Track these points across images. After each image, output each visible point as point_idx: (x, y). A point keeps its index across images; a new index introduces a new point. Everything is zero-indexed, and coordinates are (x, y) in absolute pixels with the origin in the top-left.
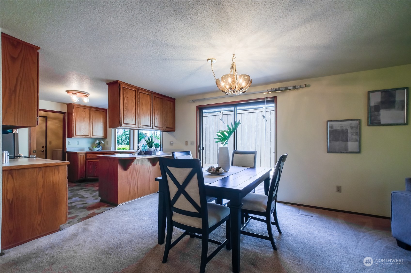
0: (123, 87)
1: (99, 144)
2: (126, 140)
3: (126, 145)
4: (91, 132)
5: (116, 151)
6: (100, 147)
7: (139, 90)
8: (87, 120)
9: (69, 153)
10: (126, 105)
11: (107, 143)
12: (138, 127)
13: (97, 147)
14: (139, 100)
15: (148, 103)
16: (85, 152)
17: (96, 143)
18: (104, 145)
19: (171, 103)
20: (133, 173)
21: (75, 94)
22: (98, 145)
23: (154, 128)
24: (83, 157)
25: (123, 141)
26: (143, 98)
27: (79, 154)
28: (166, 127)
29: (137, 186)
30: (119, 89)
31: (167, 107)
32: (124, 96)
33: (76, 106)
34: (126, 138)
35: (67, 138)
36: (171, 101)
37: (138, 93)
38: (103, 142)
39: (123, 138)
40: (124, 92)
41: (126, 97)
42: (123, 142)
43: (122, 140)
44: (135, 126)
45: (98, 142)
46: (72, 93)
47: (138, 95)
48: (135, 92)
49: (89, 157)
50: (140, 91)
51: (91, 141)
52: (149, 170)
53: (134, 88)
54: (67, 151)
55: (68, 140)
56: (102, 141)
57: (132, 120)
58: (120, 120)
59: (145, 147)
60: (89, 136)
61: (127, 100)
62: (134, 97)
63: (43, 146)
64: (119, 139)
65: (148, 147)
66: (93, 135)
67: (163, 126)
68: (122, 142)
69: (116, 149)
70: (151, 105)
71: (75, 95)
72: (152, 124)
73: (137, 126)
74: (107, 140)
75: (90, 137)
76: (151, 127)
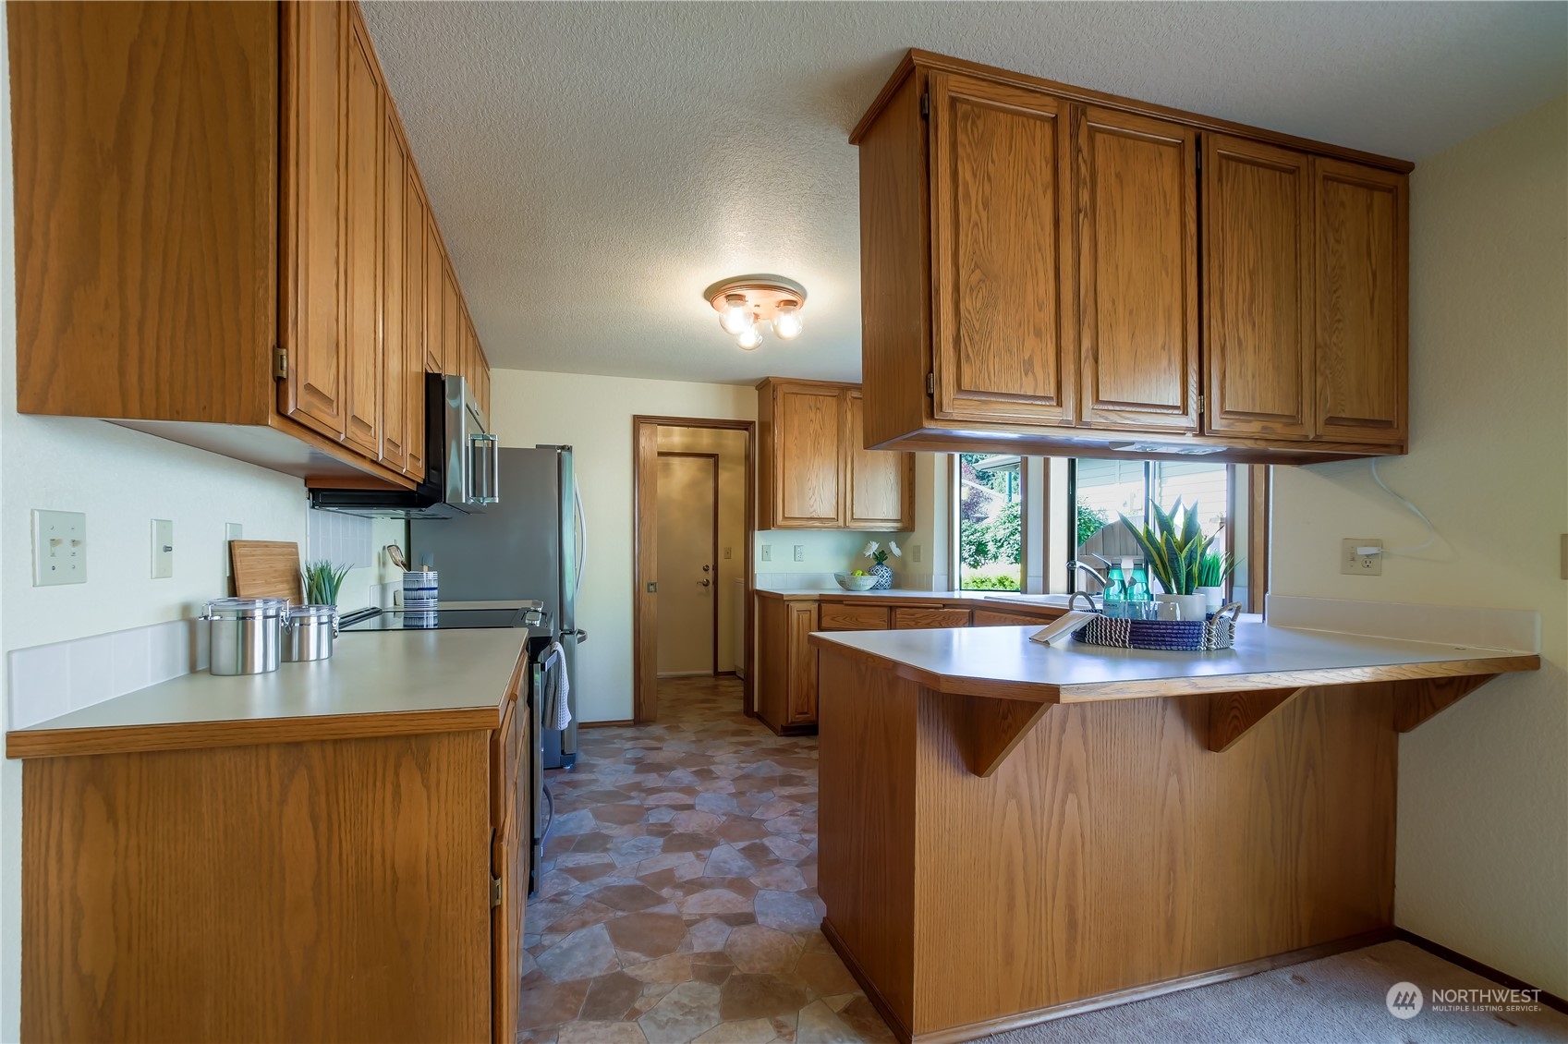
0: (954, 102)
1: (881, 558)
2: (1012, 542)
3: (1012, 563)
4: (844, 501)
5: (956, 595)
6: (885, 574)
7: (1084, 113)
8: (829, 447)
9: (766, 598)
10: (976, 241)
11: (917, 551)
12: (1080, 423)
13: (870, 572)
14: (1085, 197)
15: (1168, 212)
16: (818, 598)
17: (867, 554)
18: (902, 561)
19: (1370, 208)
20: (1031, 797)
21: (740, 297)
22: (878, 564)
23: (1217, 423)
24: (806, 616)
25: (1002, 546)
26: (1118, 176)
27: (791, 604)
28: (1322, 417)
29: (1071, 909)
30: (925, 117)
31: (1338, 241)
32: (965, 173)
33: (785, 388)
34: (1012, 534)
35: (756, 532)
36: (1371, 187)
37: (1074, 136)
38: (896, 551)
39: (1003, 532)
40: (961, 137)
41: (975, 175)
42: (1002, 550)
43: (996, 541)
44: (1054, 414)
45: (874, 547)
46: (725, 300)
47: (1079, 151)
48: (1048, 128)
49: (833, 619)
50: (1097, 119)
51: (846, 542)
52: (1173, 780)
53: (1048, 100)
54: (758, 587)
55: (760, 539)
56: (893, 545)
57: (1028, 367)
58: (931, 371)
59: (1133, 582)
60: (841, 521)
61: (986, 206)
62: (1047, 174)
63: (707, 566)
64: (986, 536)
65: (1156, 588)
66: (852, 518)
67: (1299, 410)
68: (998, 548)
69: (957, 586)
70: (1192, 228)
71: (738, 306)
72: (1201, 393)
73: (1070, 416)
74: (916, 537)
75: (839, 527)
76: (1191, 420)
